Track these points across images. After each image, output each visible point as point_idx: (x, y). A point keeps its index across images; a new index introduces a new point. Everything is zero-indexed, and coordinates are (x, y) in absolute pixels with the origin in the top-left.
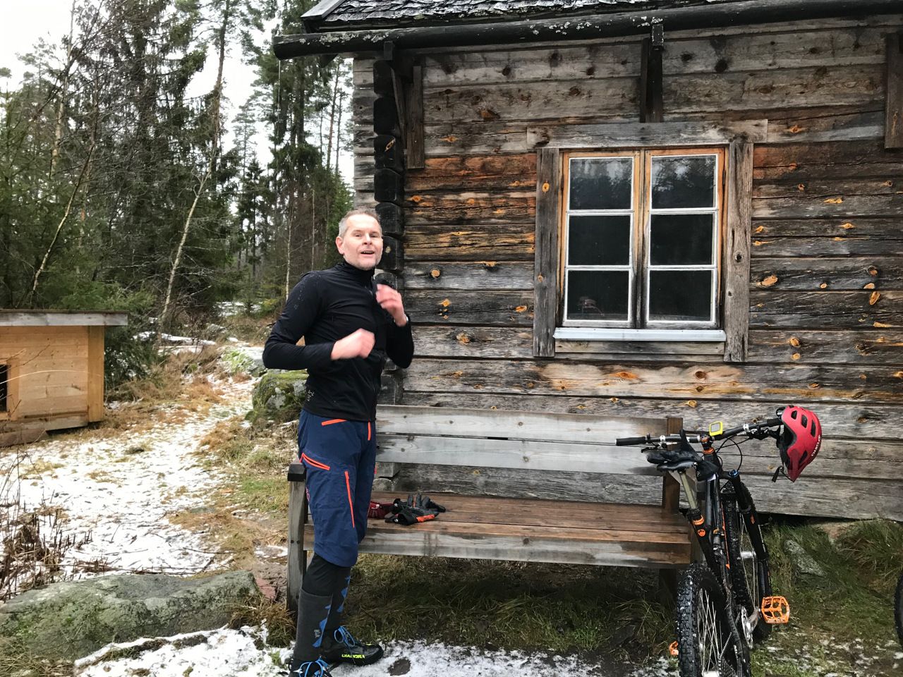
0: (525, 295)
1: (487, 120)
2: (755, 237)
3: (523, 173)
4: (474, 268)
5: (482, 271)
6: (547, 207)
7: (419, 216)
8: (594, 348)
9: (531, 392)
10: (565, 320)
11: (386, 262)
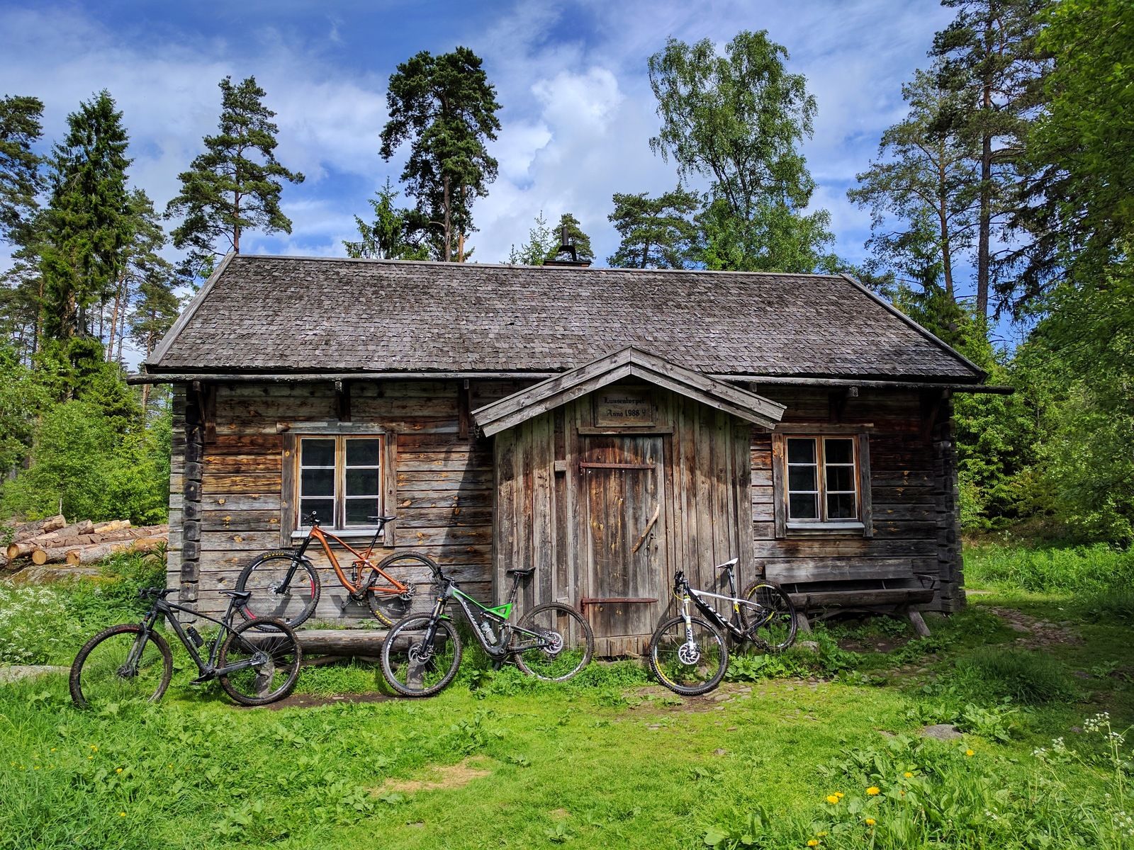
0: (275, 513)
1: (253, 416)
2: (399, 481)
3: (275, 446)
4: (245, 498)
5: (250, 500)
6: (289, 463)
7: (211, 469)
10: (299, 526)
11: (191, 496)
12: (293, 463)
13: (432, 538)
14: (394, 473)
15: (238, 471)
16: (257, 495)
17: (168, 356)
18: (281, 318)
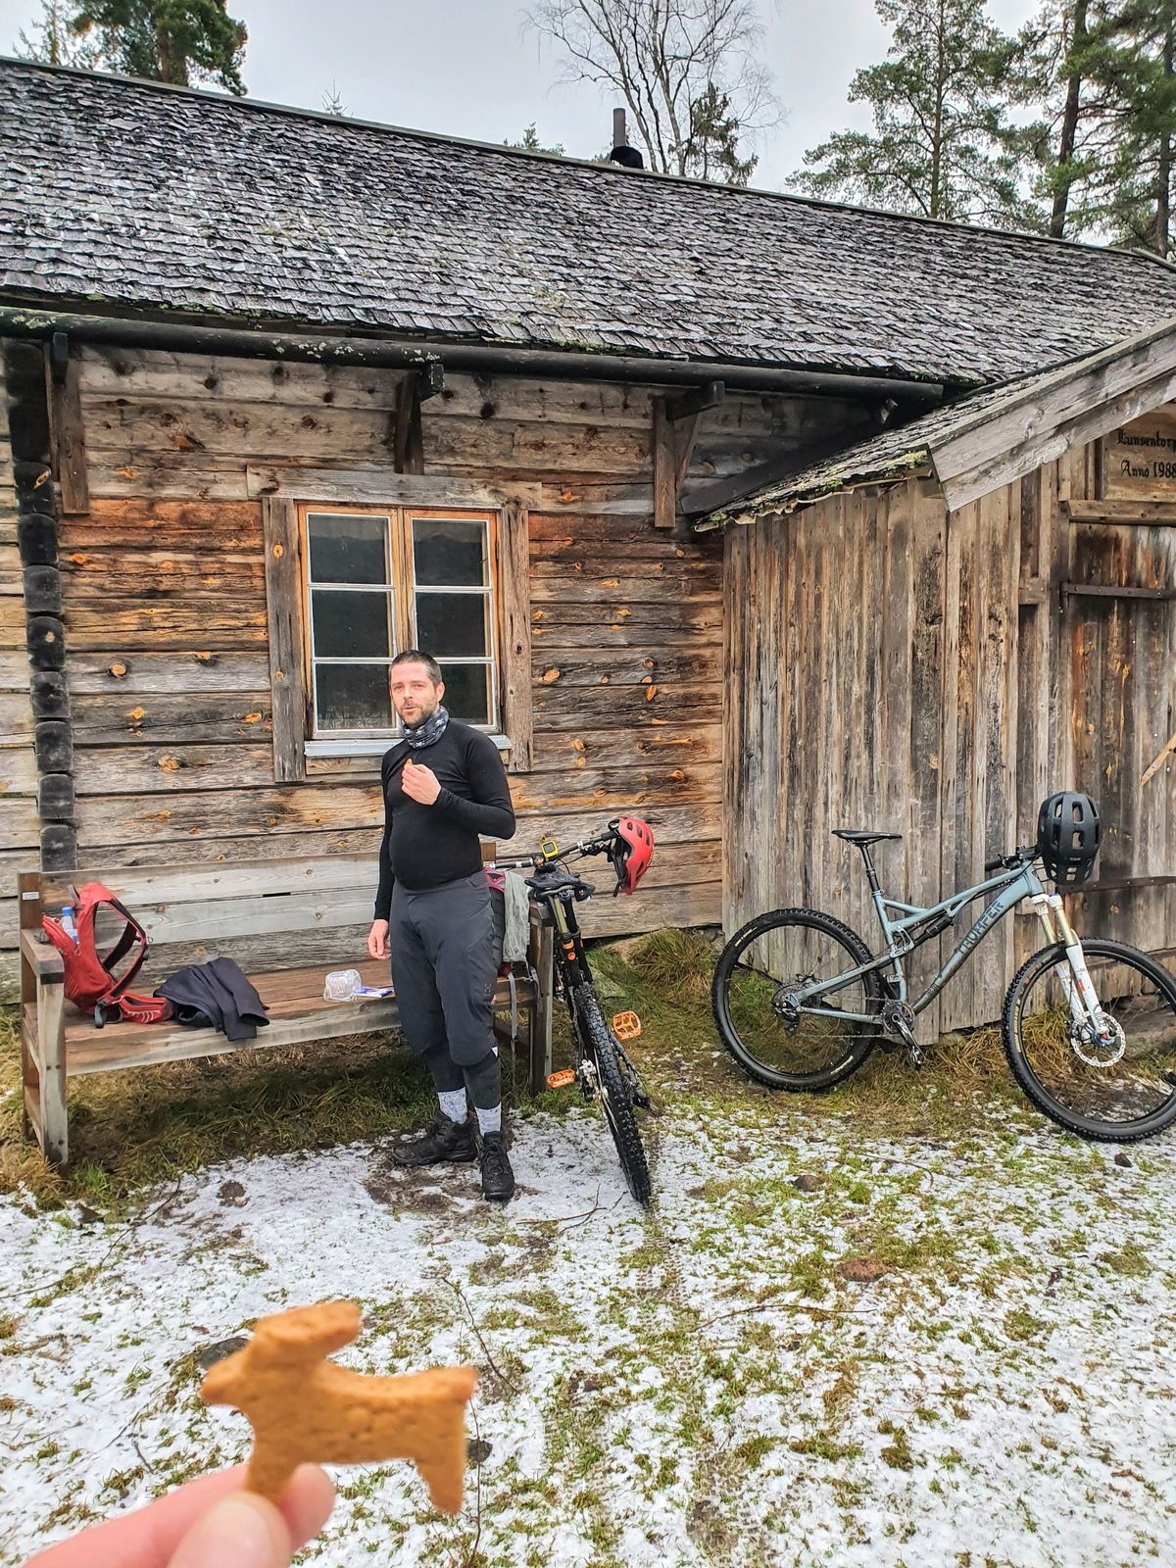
0: (257, 698)
1: (184, 449)
2: (535, 624)
3: (242, 529)
4: (179, 661)
5: (194, 666)
6: (282, 577)
7: (84, 585)
8: (357, 765)
9: (273, 831)
10: (317, 732)
11: (46, 657)
12: (289, 574)
13: (605, 752)
14: (526, 605)
15: (152, 594)
16: (207, 655)
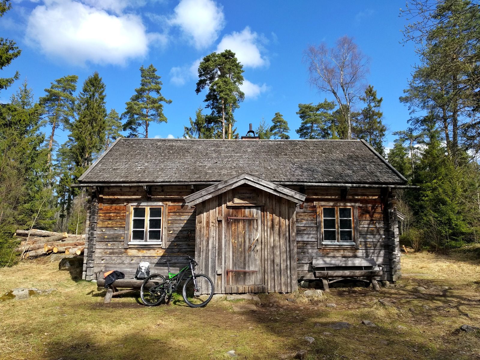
0: (123, 235)
3: (123, 210)
4: (112, 229)
8: (137, 246)
10: (131, 240)
11: (92, 228)
12: (129, 216)
13: (180, 246)
14: (167, 220)
15: (110, 219)
16: (116, 228)
17: (86, 177)
18: (131, 162)
